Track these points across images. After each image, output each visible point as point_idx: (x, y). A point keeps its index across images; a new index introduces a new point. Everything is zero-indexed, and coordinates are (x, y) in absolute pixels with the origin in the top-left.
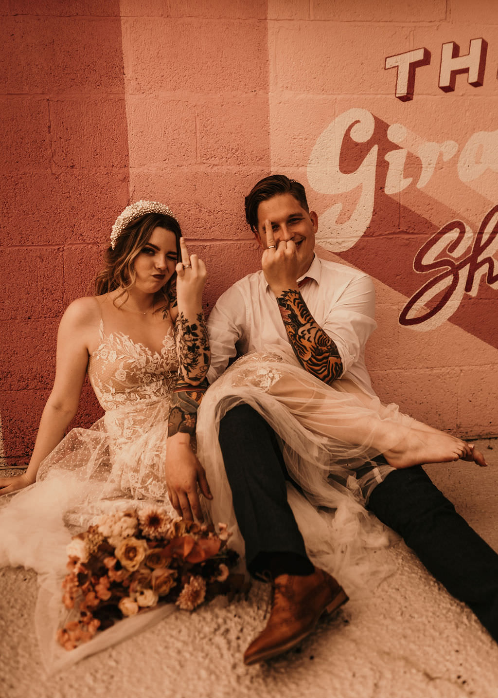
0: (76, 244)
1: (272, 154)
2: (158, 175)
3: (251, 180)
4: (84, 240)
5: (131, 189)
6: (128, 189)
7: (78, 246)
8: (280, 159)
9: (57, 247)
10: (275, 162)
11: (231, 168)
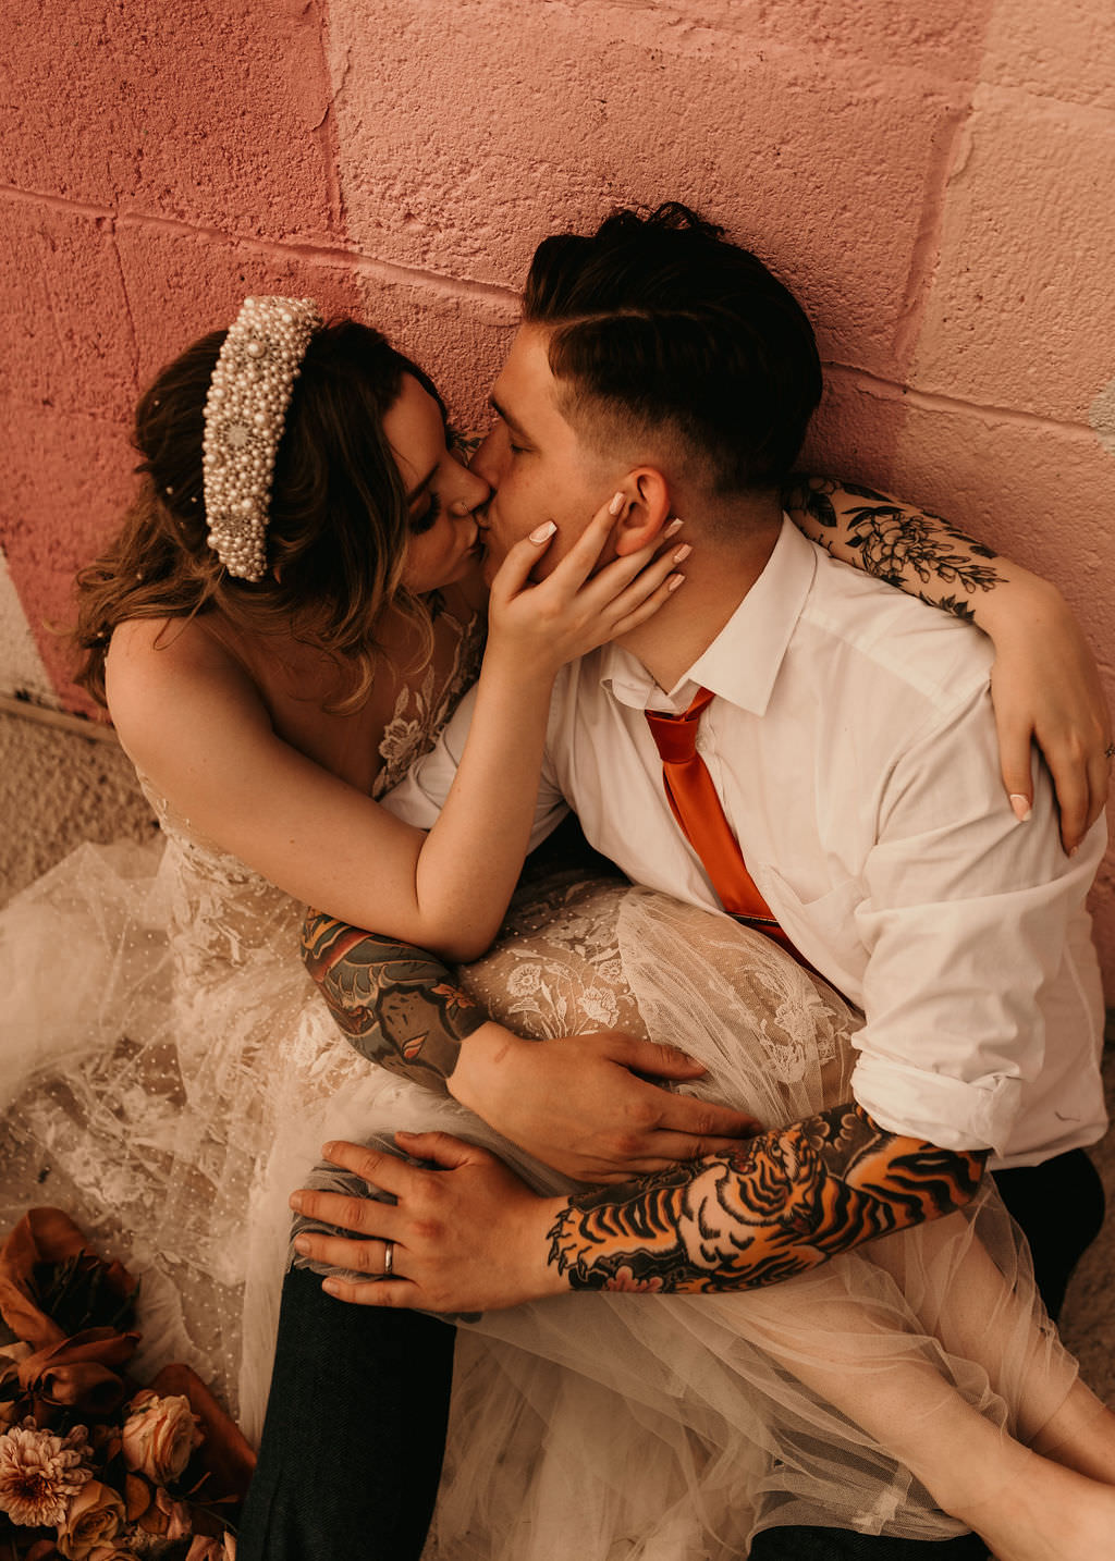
0: (152, 218)
1: (995, 25)
2: (445, 21)
3: (864, 128)
4: (182, 214)
5: (335, 60)
6: (323, 61)
7: (162, 227)
8: (1033, 56)
9: (93, 215)
10: (1003, 65)
11: (779, 50)
